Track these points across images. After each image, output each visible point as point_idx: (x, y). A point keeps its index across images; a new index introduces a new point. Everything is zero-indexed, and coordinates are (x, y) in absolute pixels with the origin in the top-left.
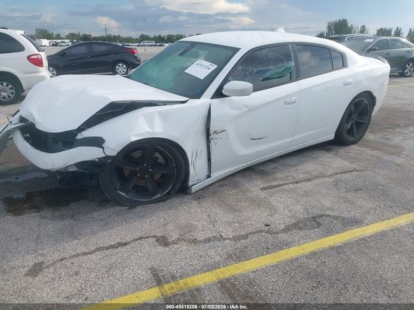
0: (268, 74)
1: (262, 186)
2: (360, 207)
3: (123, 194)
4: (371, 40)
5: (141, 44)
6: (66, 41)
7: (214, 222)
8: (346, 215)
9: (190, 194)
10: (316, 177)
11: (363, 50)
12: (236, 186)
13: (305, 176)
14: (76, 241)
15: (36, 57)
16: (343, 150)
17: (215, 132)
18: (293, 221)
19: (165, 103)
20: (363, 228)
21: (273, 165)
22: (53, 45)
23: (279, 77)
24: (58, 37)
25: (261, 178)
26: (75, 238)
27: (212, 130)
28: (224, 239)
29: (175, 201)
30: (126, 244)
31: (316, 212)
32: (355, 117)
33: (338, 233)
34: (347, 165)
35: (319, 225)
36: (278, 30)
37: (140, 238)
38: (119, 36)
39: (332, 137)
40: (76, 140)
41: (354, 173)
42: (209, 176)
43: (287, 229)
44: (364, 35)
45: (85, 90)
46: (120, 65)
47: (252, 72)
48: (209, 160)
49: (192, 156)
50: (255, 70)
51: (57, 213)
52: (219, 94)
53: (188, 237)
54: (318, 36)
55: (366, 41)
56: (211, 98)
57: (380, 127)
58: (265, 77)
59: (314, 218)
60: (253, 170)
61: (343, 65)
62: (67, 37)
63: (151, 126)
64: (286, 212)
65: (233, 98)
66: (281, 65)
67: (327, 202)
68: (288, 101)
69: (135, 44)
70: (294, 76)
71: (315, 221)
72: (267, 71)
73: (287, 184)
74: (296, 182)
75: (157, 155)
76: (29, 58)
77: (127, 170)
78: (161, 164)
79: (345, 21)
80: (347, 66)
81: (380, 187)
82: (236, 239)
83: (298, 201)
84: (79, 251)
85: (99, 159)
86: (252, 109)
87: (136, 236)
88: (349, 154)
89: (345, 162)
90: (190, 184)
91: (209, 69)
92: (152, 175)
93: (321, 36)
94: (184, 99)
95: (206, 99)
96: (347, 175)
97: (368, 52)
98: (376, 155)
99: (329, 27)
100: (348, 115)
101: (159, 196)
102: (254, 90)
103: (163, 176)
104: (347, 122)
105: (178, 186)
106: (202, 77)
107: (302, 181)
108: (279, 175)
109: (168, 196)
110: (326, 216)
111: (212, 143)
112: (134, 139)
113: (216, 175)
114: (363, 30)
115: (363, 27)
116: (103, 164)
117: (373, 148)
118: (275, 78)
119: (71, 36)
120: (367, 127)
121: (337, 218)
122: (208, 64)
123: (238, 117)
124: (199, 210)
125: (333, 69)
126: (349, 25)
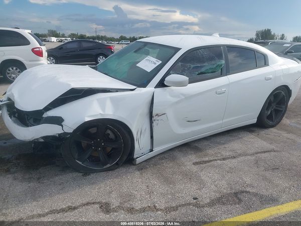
0: (203, 70)
1: (195, 161)
2: (277, 186)
3: (80, 163)
4: (288, 45)
5: (120, 42)
6: (68, 39)
7: (150, 193)
8: (264, 192)
9: (135, 165)
10: (240, 155)
11: (282, 52)
12: (174, 159)
13: (231, 153)
14: (34, 203)
15: (38, 49)
16: (263, 132)
17: (157, 115)
18: (218, 195)
19: (117, 90)
20: (279, 206)
21: (206, 143)
22: (59, 41)
23: (212, 72)
24: (63, 36)
25: (195, 153)
26: (34, 200)
27: (154, 113)
28: (157, 210)
29: (122, 170)
30: (75, 208)
31: (238, 188)
32: (274, 106)
33: (256, 210)
34: (266, 145)
35: (240, 201)
36: (214, 35)
37: (88, 204)
38: (105, 36)
39: (254, 121)
40: (42, 118)
41: (273, 153)
42: (151, 150)
43: (212, 204)
44: (283, 41)
45: (56, 77)
46: (101, 57)
47: (190, 68)
48: (152, 137)
49: (137, 134)
50: (192, 66)
51: (27, 176)
52: (161, 84)
53: (127, 205)
54: (248, 41)
55: (285, 45)
56: (155, 88)
57: (295, 114)
58: (199, 72)
59: (236, 194)
60: (189, 146)
61: (265, 64)
62: (69, 36)
63: (103, 109)
64: (213, 187)
65: (173, 88)
66: (213, 62)
67: (249, 179)
68: (218, 92)
69: (116, 43)
70: (224, 71)
71: (236, 196)
72: (202, 67)
73: (216, 160)
74: (224, 159)
75: (109, 132)
76: (33, 50)
77: (84, 143)
78: (112, 139)
79: (269, 30)
80: (268, 65)
81: (294, 167)
82: (168, 210)
83: (223, 177)
84: (35, 213)
85: (59, 134)
86: (188, 97)
87: (85, 201)
88: (268, 136)
89: (265, 143)
90: (135, 156)
91: (155, 64)
92: (104, 148)
93: (251, 41)
94: (133, 87)
95: (150, 88)
96: (266, 155)
97: (286, 54)
98: (291, 138)
99: (257, 35)
100: (268, 103)
101: (109, 165)
102: (190, 83)
103: (113, 149)
104: (268, 109)
105: (125, 158)
106: (149, 70)
107: (229, 158)
108: (210, 152)
109: (117, 166)
110: (247, 192)
111: (154, 124)
112: (87, 119)
113: (158, 149)
114: (283, 37)
115: (283, 35)
116: (63, 138)
117: (289, 132)
118: (208, 73)
119: (72, 36)
120: (284, 114)
121: (256, 195)
122: (154, 60)
123: (177, 103)
124: (140, 180)
125: (257, 67)
126: (272, 33)
